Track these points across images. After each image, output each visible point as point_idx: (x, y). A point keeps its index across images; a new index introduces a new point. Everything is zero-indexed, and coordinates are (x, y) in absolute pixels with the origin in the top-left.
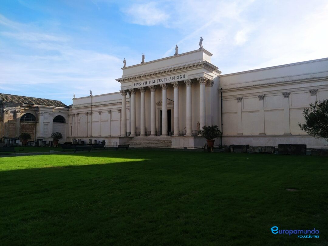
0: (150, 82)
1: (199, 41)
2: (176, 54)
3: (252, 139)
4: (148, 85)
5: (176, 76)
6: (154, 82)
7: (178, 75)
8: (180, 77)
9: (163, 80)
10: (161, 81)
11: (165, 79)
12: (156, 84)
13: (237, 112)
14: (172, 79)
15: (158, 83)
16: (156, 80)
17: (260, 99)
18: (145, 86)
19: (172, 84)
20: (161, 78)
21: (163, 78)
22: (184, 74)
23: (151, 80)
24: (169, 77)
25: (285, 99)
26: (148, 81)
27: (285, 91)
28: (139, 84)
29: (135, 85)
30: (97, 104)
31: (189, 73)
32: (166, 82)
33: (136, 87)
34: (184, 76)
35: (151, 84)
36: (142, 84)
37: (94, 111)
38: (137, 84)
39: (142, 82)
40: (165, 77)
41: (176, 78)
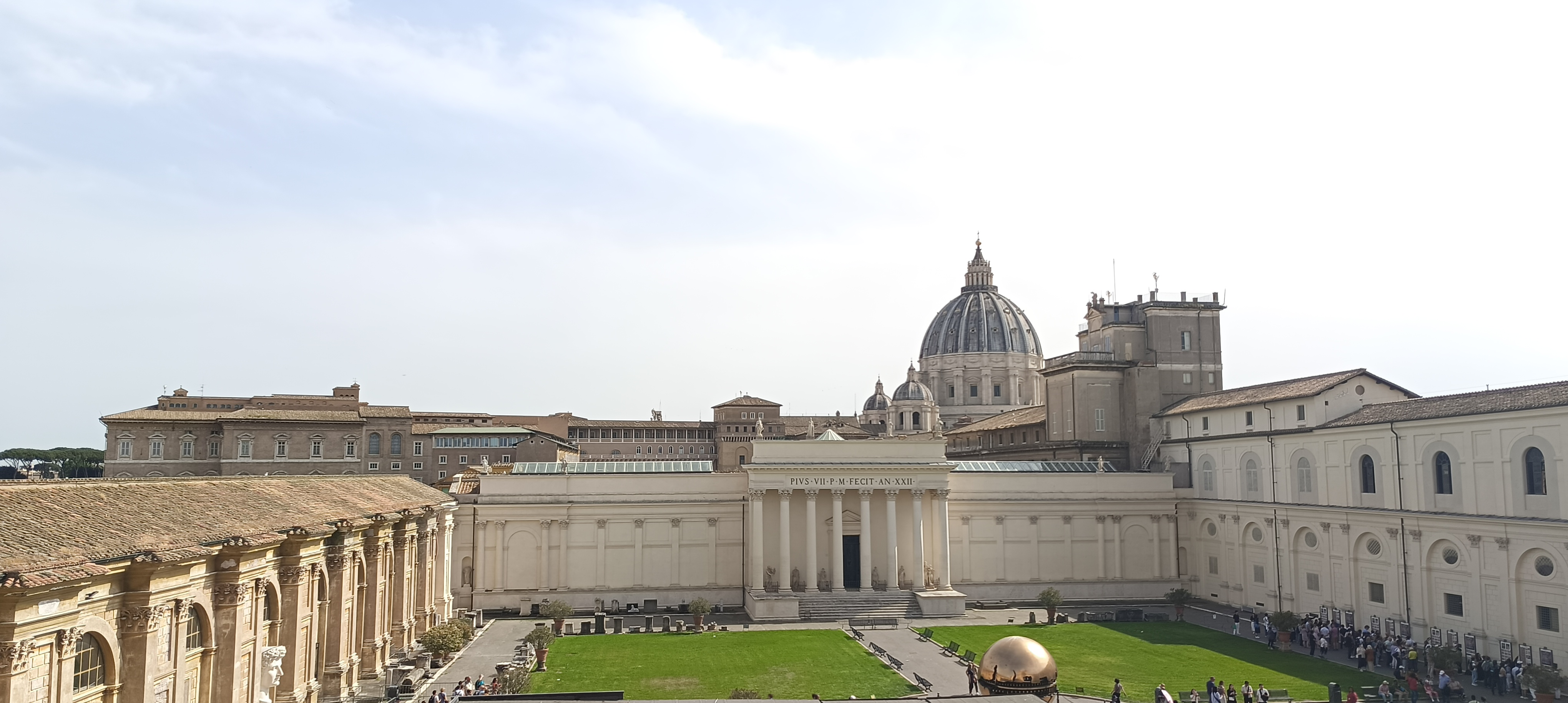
0: (832, 481)
3: (988, 588)
4: (827, 486)
5: (893, 479)
6: (842, 482)
7: (898, 477)
8: (901, 482)
9: (863, 482)
10: (859, 481)
11: (869, 481)
12: (847, 486)
13: (962, 541)
14: (884, 483)
15: (853, 486)
16: (847, 479)
17: (997, 524)
18: (820, 486)
19: (887, 492)
20: (861, 478)
21: (866, 478)
22: (909, 477)
23: (837, 478)
24: (877, 478)
25: (1032, 525)
26: (828, 479)
27: (1033, 514)
28: (806, 482)
29: (795, 483)
30: (591, 498)
31: (921, 477)
32: (870, 487)
33: (795, 486)
34: (910, 481)
35: (836, 485)
36: (812, 484)
37: (578, 517)
38: (798, 480)
39: (811, 478)
40: (869, 478)
41: (893, 482)
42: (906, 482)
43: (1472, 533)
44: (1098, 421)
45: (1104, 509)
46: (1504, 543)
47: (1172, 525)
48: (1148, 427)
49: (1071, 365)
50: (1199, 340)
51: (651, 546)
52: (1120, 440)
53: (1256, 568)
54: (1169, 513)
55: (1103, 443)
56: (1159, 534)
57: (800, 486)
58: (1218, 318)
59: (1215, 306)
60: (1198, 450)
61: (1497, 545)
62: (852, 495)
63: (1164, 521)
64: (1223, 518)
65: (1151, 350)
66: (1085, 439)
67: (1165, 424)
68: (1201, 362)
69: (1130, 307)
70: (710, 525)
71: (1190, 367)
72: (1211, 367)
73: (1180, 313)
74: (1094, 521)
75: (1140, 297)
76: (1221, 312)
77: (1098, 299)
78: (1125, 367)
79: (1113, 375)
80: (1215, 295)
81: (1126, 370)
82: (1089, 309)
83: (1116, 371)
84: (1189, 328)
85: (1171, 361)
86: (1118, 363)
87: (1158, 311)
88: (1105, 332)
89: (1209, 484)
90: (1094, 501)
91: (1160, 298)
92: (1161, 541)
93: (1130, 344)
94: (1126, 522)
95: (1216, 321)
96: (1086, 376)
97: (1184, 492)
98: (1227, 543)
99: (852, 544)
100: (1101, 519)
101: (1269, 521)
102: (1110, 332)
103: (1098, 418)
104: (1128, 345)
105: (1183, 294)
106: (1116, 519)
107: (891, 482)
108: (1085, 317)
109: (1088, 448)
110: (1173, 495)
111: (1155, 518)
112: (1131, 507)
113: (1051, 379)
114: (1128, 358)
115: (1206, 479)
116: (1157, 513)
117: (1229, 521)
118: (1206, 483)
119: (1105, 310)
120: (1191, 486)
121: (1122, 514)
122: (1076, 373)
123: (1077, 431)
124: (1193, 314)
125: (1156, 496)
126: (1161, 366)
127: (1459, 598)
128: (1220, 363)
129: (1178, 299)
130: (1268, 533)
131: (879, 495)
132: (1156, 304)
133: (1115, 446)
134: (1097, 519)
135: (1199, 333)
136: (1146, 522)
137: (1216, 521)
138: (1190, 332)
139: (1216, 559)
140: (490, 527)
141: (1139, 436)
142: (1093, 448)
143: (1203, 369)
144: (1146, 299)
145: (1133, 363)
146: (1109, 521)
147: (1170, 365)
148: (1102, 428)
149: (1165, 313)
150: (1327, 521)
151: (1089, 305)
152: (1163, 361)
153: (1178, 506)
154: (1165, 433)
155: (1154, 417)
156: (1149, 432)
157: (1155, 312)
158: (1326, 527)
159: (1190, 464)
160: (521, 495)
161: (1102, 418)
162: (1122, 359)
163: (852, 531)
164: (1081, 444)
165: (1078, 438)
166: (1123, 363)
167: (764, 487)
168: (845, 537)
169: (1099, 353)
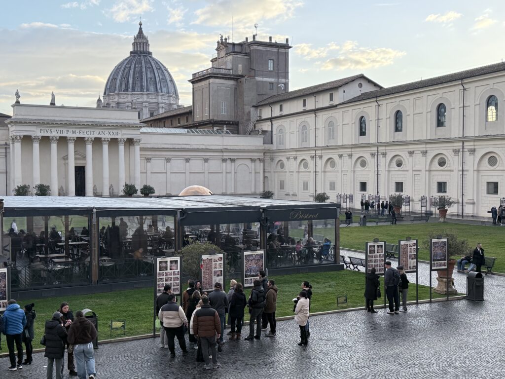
0: (67, 132)
4: (64, 135)
5: (106, 132)
6: (74, 133)
7: (110, 131)
8: (111, 134)
9: (88, 133)
10: (85, 133)
11: (92, 133)
12: (78, 135)
14: (101, 133)
15: (81, 135)
16: (77, 130)
18: (60, 135)
19: (103, 139)
20: (86, 130)
21: (89, 130)
22: (117, 131)
23: (71, 130)
24: (97, 131)
25: (186, 163)
26: (65, 130)
27: (187, 157)
28: (49, 132)
29: (42, 132)
31: (124, 131)
32: (92, 136)
33: (43, 134)
34: (117, 134)
35: (71, 135)
36: (54, 133)
38: (45, 131)
39: (54, 130)
40: (91, 130)
41: (106, 135)
42: (115, 134)
43: (410, 150)
44: (222, 109)
45: (226, 155)
46: (425, 153)
47: (262, 164)
48: (249, 112)
49: (208, 75)
50: (278, 65)
52: (234, 120)
53: (304, 183)
54: (261, 158)
55: (225, 121)
56: (255, 169)
57: (46, 134)
58: (288, 53)
59: (286, 47)
60: (276, 123)
61: (421, 154)
62: (80, 141)
63: (258, 161)
64: (288, 159)
65: (253, 69)
66: (216, 119)
67: (259, 110)
68: (278, 77)
69: (240, 45)
71: (272, 80)
72: (283, 81)
73: (268, 49)
74: (221, 161)
75: (247, 39)
76: (290, 50)
77: (223, 38)
78: (237, 78)
79: (232, 82)
80: (287, 40)
81: (238, 80)
82: (218, 45)
83: (234, 80)
84: (273, 57)
85: (263, 76)
86: (234, 76)
87: (257, 46)
88: (227, 58)
89: (281, 142)
90: (221, 151)
91: (257, 39)
92: (256, 173)
93: (241, 65)
94: (238, 162)
95: (286, 54)
96: (217, 82)
97: (268, 146)
98: (290, 172)
99: (80, 172)
100: (224, 160)
101: (312, 157)
102: (230, 58)
103: (222, 106)
104: (240, 66)
105: (270, 38)
106: (232, 160)
108: (216, 50)
109: (217, 123)
110: (263, 148)
111: (253, 160)
112: (241, 154)
113: (197, 85)
114: (240, 73)
115: (280, 138)
116: (254, 158)
117: (292, 160)
118: (280, 141)
119: (228, 45)
120: (272, 143)
121: (235, 158)
122: (211, 80)
123: (211, 114)
124: (275, 50)
125: (254, 148)
126: (259, 79)
127: (402, 183)
128: (288, 79)
129: (268, 41)
130: (311, 163)
131: (98, 142)
132: (255, 43)
133: (231, 123)
135: (278, 61)
136: (248, 162)
137: (285, 160)
138: (273, 60)
139: (284, 181)
141: (245, 117)
142: (220, 124)
143: (279, 81)
144: (250, 40)
145: (242, 76)
146: (229, 162)
147: (262, 78)
148: (225, 113)
149: (261, 48)
150: (341, 153)
151: (218, 42)
152: (259, 76)
153: (265, 154)
154: (259, 115)
155: (253, 106)
156: (250, 115)
157: (255, 47)
158: (341, 156)
159: (272, 131)
161: (225, 107)
162: (236, 74)
163: (80, 163)
164: (213, 121)
165: (211, 118)
166: (237, 76)
167: (22, 134)
168: (76, 167)
169: (224, 69)
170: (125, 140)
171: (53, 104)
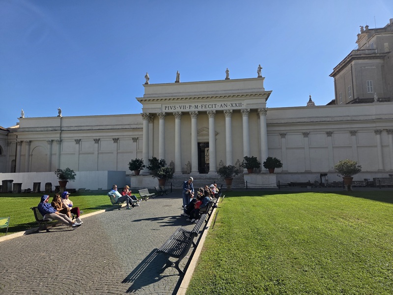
0: (190, 106)
1: (257, 69)
2: (227, 79)
3: (299, 176)
4: (187, 110)
5: (229, 103)
6: (196, 107)
7: (232, 103)
8: (234, 105)
9: (210, 106)
10: (207, 106)
11: (214, 106)
12: (200, 109)
13: (281, 148)
14: (223, 106)
15: (204, 109)
16: (199, 105)
17: (304, 137)
18: (183, 110)
19: (224, 111)
20: (208, 104)
21: (211, 104)
22: (240, 102)
23: (193, 105)
24: (219, 104)
25: (328, 137)
26: (187, 105)
27: (328, 130)
28: (173, 108)
29: (167, 109)
30: (72, 128)
31: (248, 101)
32: (214, 109)
33: (167, 111)
34: (240, 105)
35: (193, 109)
36: (178, 108)
37: (66, 139)
38: (169, 108)
39: (177, 106)
40: (213, 103)
41: (229, 106)
42: (238, 105)
44: (369, 88)
45: (381, 126)
49: (350, 58)
51: (102, 153)
57: (170, 111)
62: (202, 115)
66: (361, 97)
70: (134, 141)
74: (374, 134)
78: (384, 55)
79: (378, 61)
82: (358, 37)
83: (379, 59)
86: (380, 54)
88: (370, 42)
90: (373, 121)
93: (387, 44)
100: (378, 132)
102: (374, 39)
103: (368, 85)
104: (386, 44)
106: (390, 132)
107: (228, 105)
109: (363, 102)
113: (338, 76)
114: (386, 50)
119: (369, 31)
122: (353, 63)
123: (355, 94)
131: (220, 114)
133: (381, 100)
134: (375, 132)
140: (24, 144)
142: (366, 102)
145: (390, 52)
148: (372, 91)
151: (358, 35)
160: (38, 127)
161: (371, 85)
162: (383, 52)
163: (203, 139)
164: (359, 99)
165: (355, 98)
166: (384, 53)
167: (148, 112)
168: (199, 144)
169: (368, 50)
170: (249, 110)
171: (177, 82)
